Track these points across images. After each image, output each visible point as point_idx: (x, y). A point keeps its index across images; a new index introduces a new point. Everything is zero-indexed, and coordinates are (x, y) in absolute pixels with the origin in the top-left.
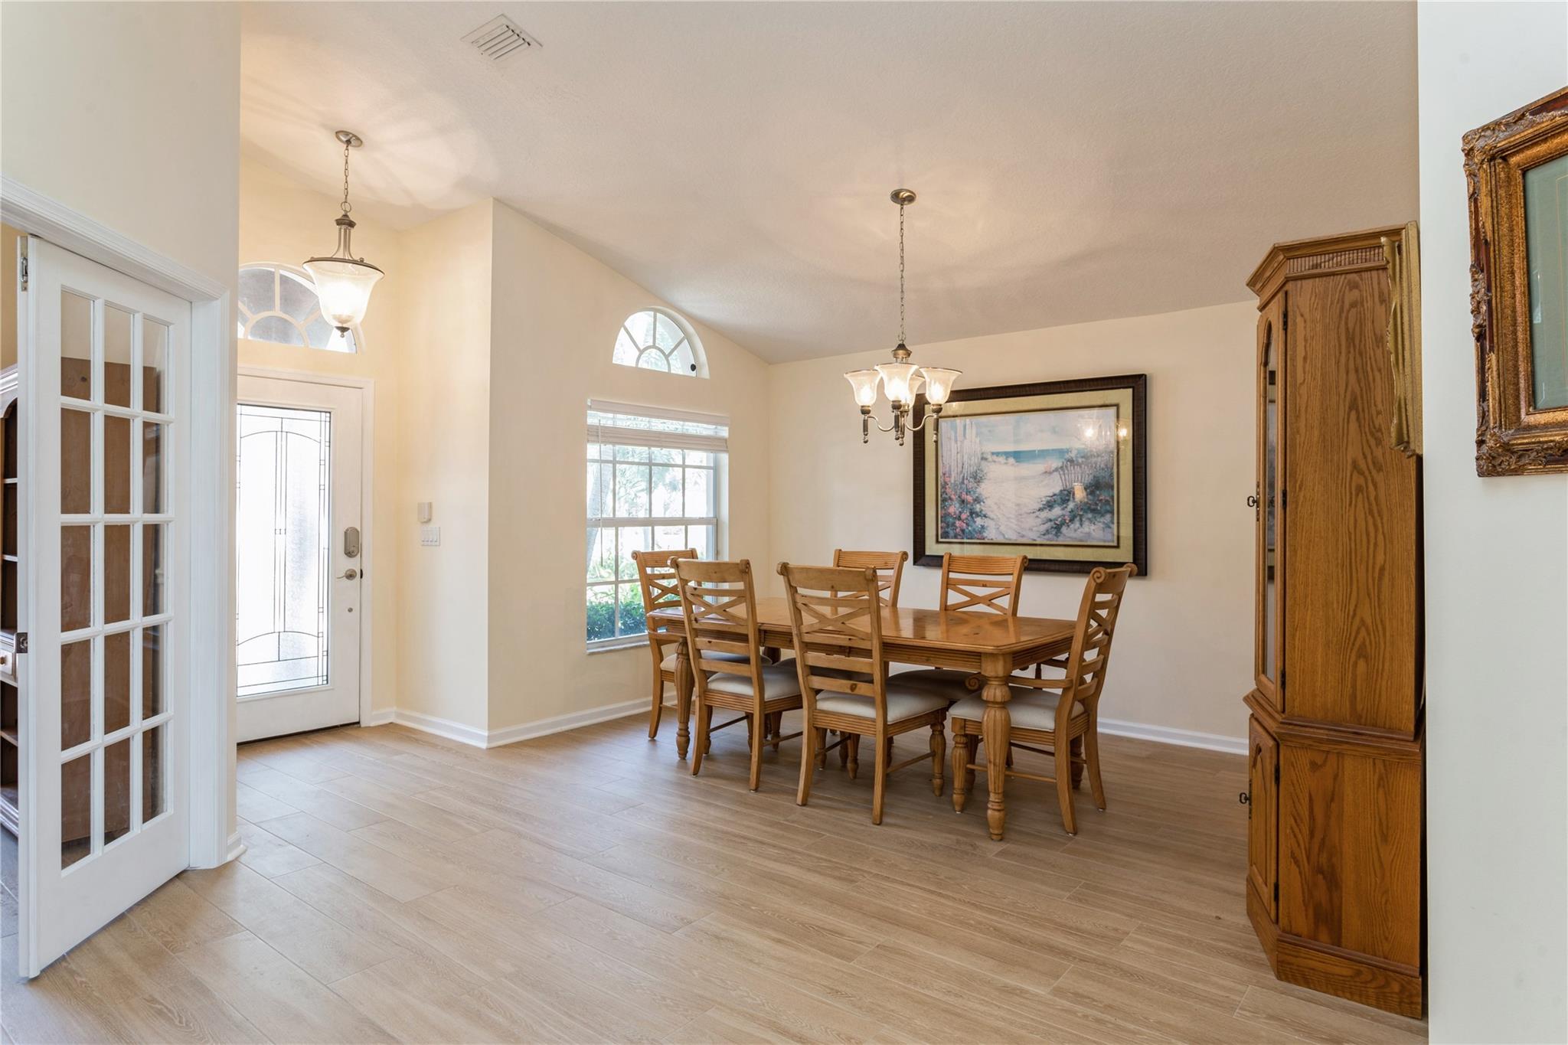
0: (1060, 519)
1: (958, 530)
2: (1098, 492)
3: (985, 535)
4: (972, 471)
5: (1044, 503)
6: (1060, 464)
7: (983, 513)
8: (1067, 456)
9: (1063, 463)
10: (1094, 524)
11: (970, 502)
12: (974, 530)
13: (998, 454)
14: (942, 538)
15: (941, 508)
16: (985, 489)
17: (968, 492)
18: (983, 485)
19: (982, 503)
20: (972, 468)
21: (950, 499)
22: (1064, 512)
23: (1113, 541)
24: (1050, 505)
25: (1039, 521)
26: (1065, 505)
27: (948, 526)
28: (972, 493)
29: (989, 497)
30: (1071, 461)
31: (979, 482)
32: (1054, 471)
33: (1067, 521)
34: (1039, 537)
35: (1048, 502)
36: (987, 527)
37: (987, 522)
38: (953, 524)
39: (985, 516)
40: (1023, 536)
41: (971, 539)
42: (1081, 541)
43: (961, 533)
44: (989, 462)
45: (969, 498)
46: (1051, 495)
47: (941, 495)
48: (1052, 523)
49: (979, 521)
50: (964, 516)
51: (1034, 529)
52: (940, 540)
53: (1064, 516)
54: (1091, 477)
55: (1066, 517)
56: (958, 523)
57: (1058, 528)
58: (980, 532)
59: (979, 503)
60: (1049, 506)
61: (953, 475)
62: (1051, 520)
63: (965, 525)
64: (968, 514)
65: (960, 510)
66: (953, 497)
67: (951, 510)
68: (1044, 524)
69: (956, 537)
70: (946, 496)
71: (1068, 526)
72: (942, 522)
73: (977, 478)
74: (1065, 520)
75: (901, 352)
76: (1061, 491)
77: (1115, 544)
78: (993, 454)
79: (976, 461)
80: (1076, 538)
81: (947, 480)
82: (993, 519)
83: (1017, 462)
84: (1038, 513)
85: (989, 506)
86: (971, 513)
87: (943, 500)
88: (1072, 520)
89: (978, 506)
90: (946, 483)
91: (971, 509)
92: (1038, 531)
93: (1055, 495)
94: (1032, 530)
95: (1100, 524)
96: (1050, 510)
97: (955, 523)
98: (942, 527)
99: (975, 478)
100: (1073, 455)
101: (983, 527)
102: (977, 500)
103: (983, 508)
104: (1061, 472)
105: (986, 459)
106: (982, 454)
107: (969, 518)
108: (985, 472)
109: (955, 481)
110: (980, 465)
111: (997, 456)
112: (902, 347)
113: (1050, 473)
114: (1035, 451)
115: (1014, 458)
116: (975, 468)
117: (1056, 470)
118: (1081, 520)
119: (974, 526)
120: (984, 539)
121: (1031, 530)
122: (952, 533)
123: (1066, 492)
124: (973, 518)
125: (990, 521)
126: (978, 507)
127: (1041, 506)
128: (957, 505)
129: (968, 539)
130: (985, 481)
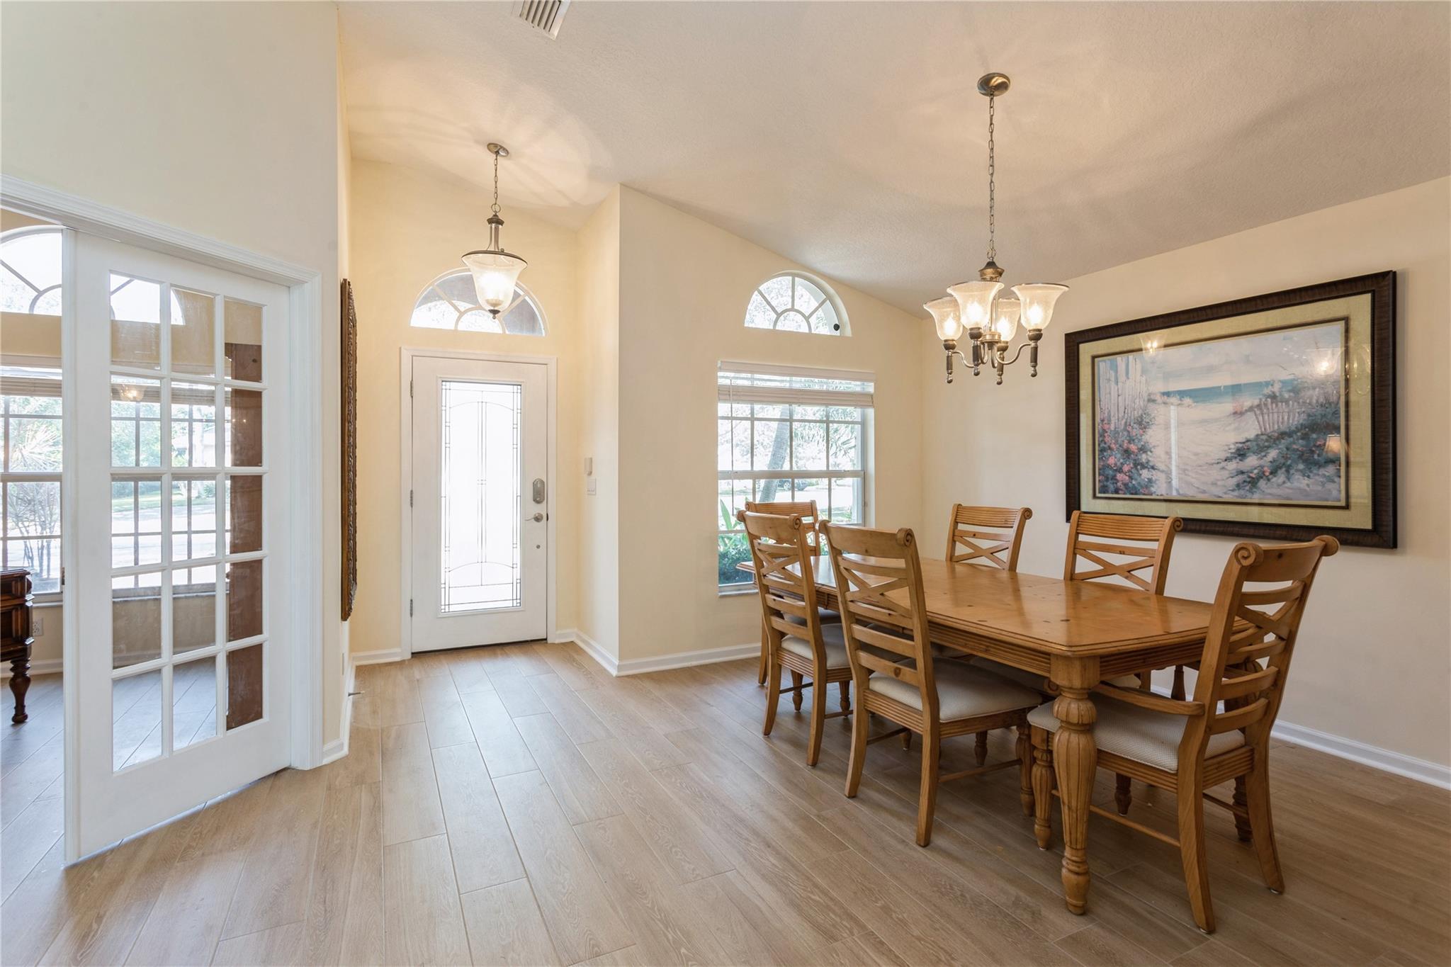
0: (1256, 471)
1: (1119, 484)
2: (1314, 436)
3: (1153, 489)
4: (1136, 415)
5: (1233, 451)
6: (1256, 402)
7: (1151, 464)
8: (1267, 391)
9: (1261, 400)
10: (1308, 477)
11: (1133, 452)
12: (1139, 483)
13: (1167, 394)
14: (1100, 492)
15: (1099, 459)
16: (1152, 436)
17: (1131, 441)
18: (1150, 432)
19: (1149, 453)
20: (1136, 412)
21: (1110, 448)
22: (1262, 462)
23: (1339, 501)
24: (1241, 454)
25: (1226, 474)
26: (1263, 454)
27: (1107, 479)
28: (1136, 441)
29: (1158, 446)
30: (1273, 397)
31: (1145, 428)
32: (1246, 411)
33: (1267, 474)
34: (1225, 493)
35: (1238, 450)
36: (1156, 480)
37: (1155, 475)
38: (1114, 478)
39: (1153, 468)
40: (1204, 492)
41: (1136, 494)
42: (1288, 499)
43: (1122, 487)
44: (1159, 404)
45: (1133, 447)
46: (1244, 440)
47: (1099, 445)
48: (1245, 476)
49: (1145, 474)
50: (1126, 468)
51: (1219, 483)
52: (1098, 495)
53: (1262, 467)
54: (1304, 416)
55: (1265, 469)
56: (1119, 476)
57: (1253, 483)
58: (1147, 487)
59: (1145, 452)
60: (1239, 455)
61: (1113, 420)
62: (1242, 473)
63: (1127, 478)
64: (1132, 465)
65: (1122, 461)
66: (1113, 446)
67: (1111, 461)
68: (1232, 477)
69: (1117, 491)
70: (1106, 446)
71: (1269, 480)
72: (1100, 474)
73: (1143, 424)
74: (1264, 472)
75: (990, 271)
76: (1257, 435)
77: (1343, 503)
78: (1164, 394)
79: (1141, 403)
80: (1280, 496)
81: (1106, 427)
82: (1163, 471)
83: (1195, 402)
84: (1223, 464)
85: (1156, 456)
86: (1136, 465)
87: (1101, 450)
88: (1273, 473)
89: (1144, 456)
90: (1105, 431)
91: (1135, 460)
92: (1225, 486)
93: (1248, 441)
94: (1216, 484)
95: (1317, 477)
96: (1241, 460)
97: (1115, 476)
98: (1099, 481)
99: (1140, 423)
100: (1276, 388)
101: (1150, 481)
102: (1143, 449)
103: (1150, 459)
104: (1258, 412)
105: (1154, 401)
106: (1149, 395)
107: (1133, 470)
108: (1153, 415)
109: (1116, 428)
110: (1145, 408)
111: (1168, 396)
112: (991, 264)
113: (1242, 414)
114: (1220, 387)
115: (1190, 397)
116: (1140, 413)
117: (1251, 409)
118: (1288, 471)
119: (1139, 479)
120: (1151, 495)
121: (1214, 484)
122: (1112, 487)
123: (1264, 437)
124: (1137, 470)
125: (1159, 473)
126: (1144, 458)
127: (1229, 455)
128: (1119, 456)
129: (1132, 494)
130: (1153, 427)
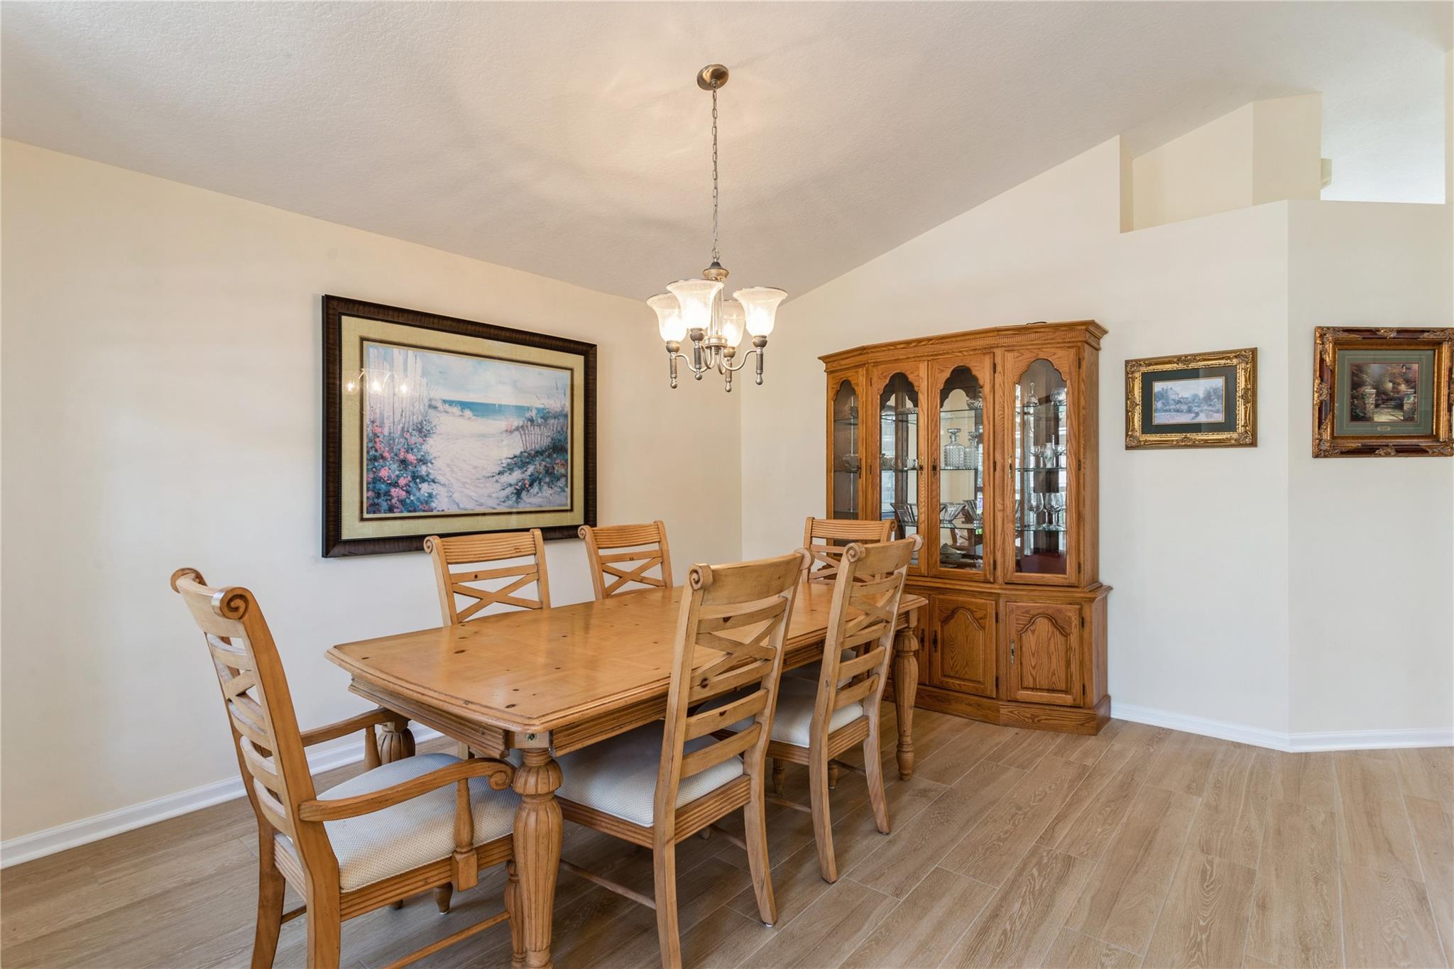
0: (520, 484)
1: (394, 501)
2: (555, 455)
3: (433, 505)
4: (415, 421)
5: (505, 465)
6: (521, 424)
7: (431, 477)
8: (528, 415)
9: (524, 421)
10: (551, 488)
11: (412, 463)
12: (418, 499)
13: (451, 403)
14: (368, 512)
15: (368, 470)
16: (433, 446)
17: (409, 449)
18: (430, 441)
19: (429, 464)
20: (415, 417)
21: (382, 457)
22: (524, 476)
23: (567, 505)
24: (510, 469)
25: (498, 486)
26: (525, 469)
27: (378, 495)
28: (415, 450)
29: (439, 457)
30: (531, 420)
31: (425, 436)
32: (514, 430)
33: (527, 486)
34: (498, 504)
35: (508, 464)
36: (437, 494)
37: (435, 489)
38: (387, 493)
39: (433, 481)
40: (481, 505)
41: (415, 511)
42: (541, 506)
43: (398, 504)
44: (440, 412)
45: (411, 457)
46: (512, 456)
47: (368, 452)
48: (513, 488)
49: (425, 488)
50: (402, 482)
51: (493, 495)
52: (366, 516)
53: (524, 480)
54: (549, 439)
55: (526, 481)
56: (394, 491)
57: (518, 493)
58: (427, 503)
59: (425, 463)
60: (509, 469)
61: (387, 424)
62: (511, 485)
63: (404, 493)
64: (409, 478)
65: (397, 473)
66: (386, 454)
67: (384, 473)
68: (503, 489)
69: (391, 510)
70: (377, 454)
71: (528, 491)
72: (368, 490)
73: (423, 431)
74: (525, 484)
75: (714, 271)
76: (521, 453)
77: (568, 507)
78: (445, 402)
79: (422, 408)
80: (535, 504)
81: (378, 430)
82: (444, 485)
83: (474, 416)
84: (497, 477)
85: (438, 469)
86: (414, 477)
87: (372, 459)
88: (531, 485)
89: (424, 468)
90: (376, 435)
91: (414, 472)
92: (498, 498)
93: (515, 457)
94: (491, 496)
95: (556, 488)
96: (510, 474)
97: (389, 491)
98: (368, 497)
99: (420, 431)
100: (534, 414)
101: (430, 496)
102: (423, 461)
103: (431, 471)
104: (522, 432)
105: (435, 408)
106: (430, 400)
107: (411, 484)
108: (434, 423)
109: (390, 433)
110: (426, 414)
111: (450, 405)
112: (716, 265)
113: (511, 432)
115: (471, 410)
116: (420, 418)
117: (517, 429)
118: (540, 483)
119: (418, 494)
120: (432, 511)
121: (490, 496)
122: (385, 505)
123: (526, 454)
124: (416, 483)
125: (440, 488)
126: (423, 470)
127: (501, 469)
128: (395, 466)
129: (410, 511)
130: (434, 436)
